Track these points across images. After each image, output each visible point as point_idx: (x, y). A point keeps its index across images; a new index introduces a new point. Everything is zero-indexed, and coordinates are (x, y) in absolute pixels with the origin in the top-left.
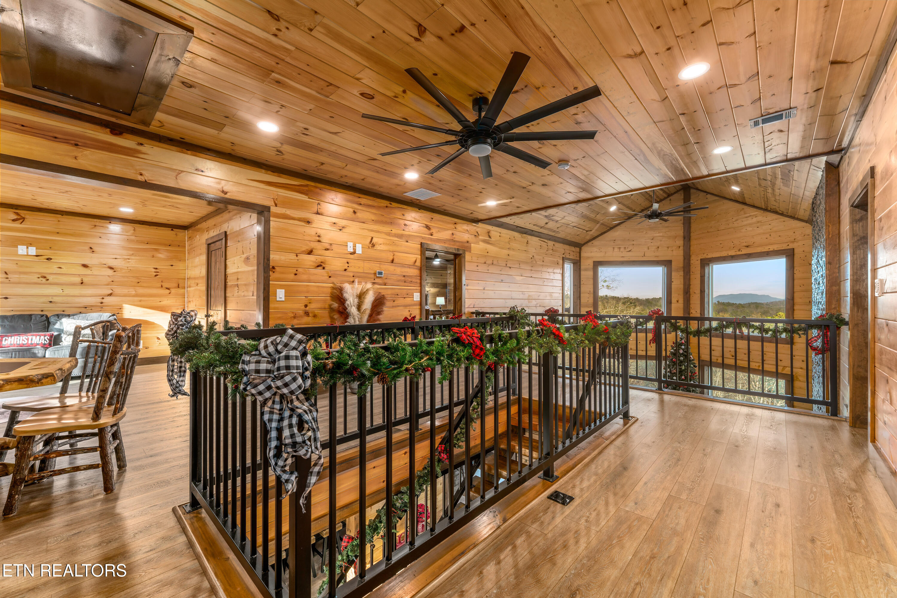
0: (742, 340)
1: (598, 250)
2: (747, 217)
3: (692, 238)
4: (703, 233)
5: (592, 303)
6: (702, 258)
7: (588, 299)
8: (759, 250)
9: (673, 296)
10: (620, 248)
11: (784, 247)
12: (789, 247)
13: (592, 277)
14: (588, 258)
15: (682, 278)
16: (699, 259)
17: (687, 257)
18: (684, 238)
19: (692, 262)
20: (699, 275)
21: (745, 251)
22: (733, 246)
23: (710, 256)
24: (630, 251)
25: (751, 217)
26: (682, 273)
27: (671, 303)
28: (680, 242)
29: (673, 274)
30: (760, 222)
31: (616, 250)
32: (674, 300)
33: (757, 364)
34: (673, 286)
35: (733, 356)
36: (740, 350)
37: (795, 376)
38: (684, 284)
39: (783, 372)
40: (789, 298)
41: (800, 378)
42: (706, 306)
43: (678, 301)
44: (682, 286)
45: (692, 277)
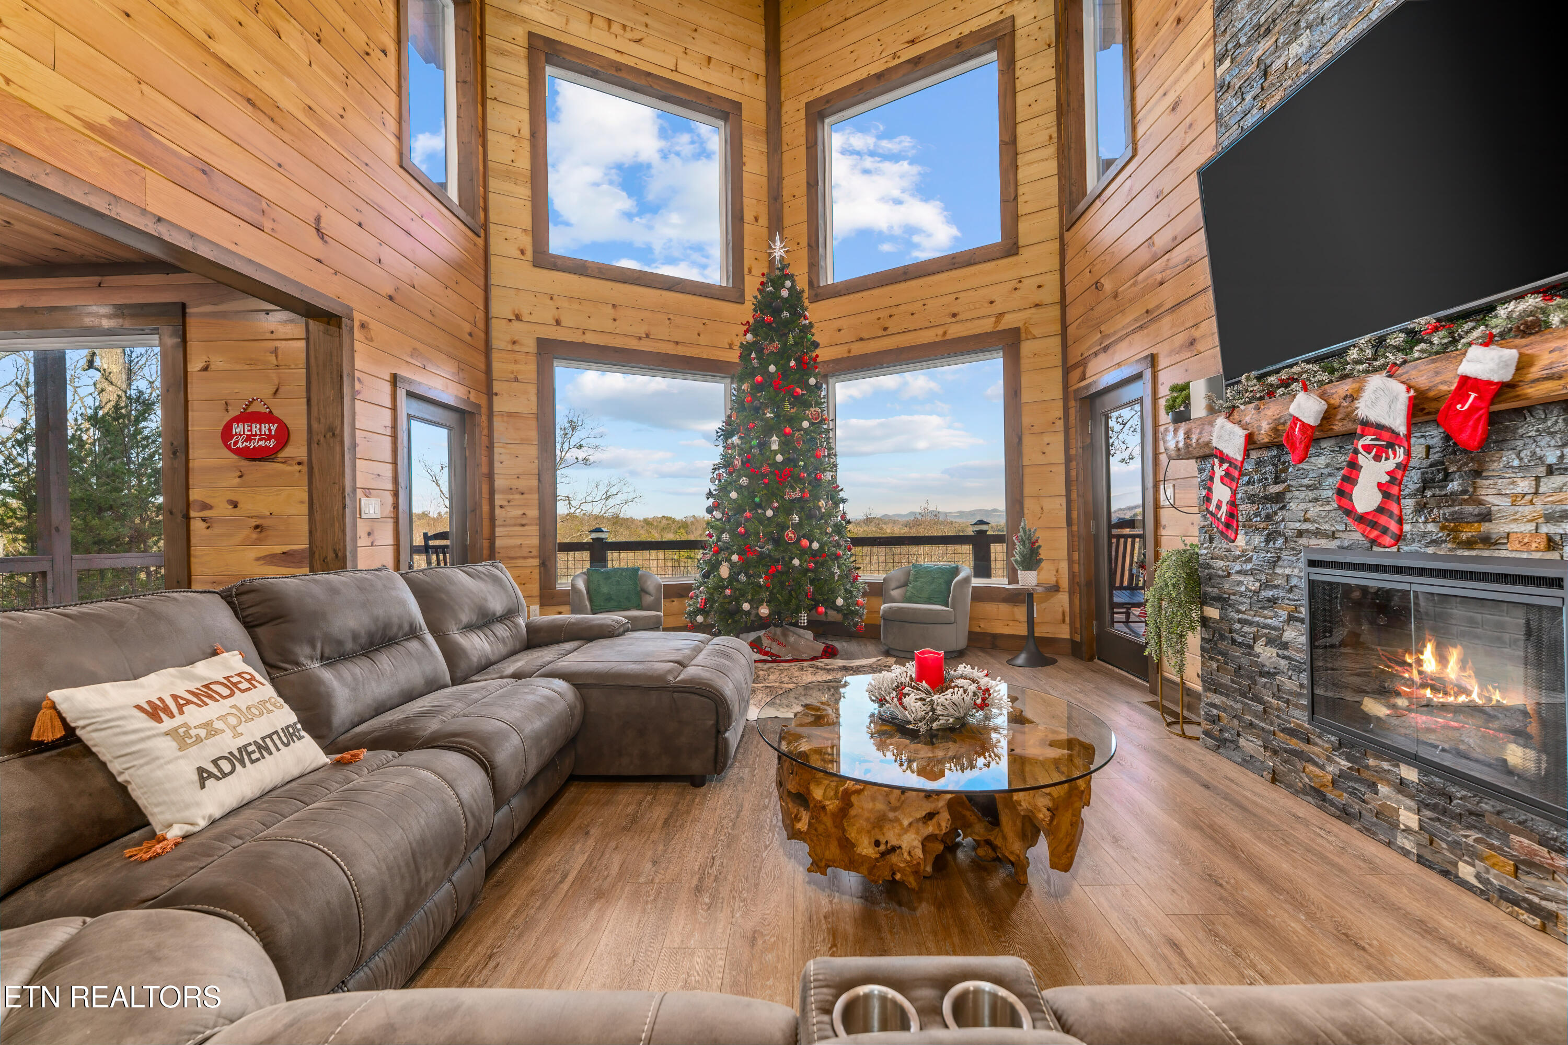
0: (906, 280)
3: (784, 54)
4: (810, 36)
6: (811, 98)
8: (939, 41)
9: (746, 202)
12: (1003, 17)
13: (526, 85)
15: (764, 155)
16: (803, 105)
17: (774, 105)
18: (768, 53)
19: (785, 117)
20: (804, 150)
21: (906, 55)
22: (881, 49)
23: (828, 89)
24: (638, 41)
26: (763, 145)
27: (741, 220)
28: (758, 63)
29: (746, 143)
31: (599, 23)
32: (748, 216)
33: (940, 331)
34: (745, 174)
35: (885, 329)
36: (901, 307)
37: (1023, 331)
38: (770, 178)
39: (997, 329)
40: (1007, 140)
41: (1036, 331)
42: (821, 222)
43: (756, 219)
44: (764, 180)
45: (787, 157)
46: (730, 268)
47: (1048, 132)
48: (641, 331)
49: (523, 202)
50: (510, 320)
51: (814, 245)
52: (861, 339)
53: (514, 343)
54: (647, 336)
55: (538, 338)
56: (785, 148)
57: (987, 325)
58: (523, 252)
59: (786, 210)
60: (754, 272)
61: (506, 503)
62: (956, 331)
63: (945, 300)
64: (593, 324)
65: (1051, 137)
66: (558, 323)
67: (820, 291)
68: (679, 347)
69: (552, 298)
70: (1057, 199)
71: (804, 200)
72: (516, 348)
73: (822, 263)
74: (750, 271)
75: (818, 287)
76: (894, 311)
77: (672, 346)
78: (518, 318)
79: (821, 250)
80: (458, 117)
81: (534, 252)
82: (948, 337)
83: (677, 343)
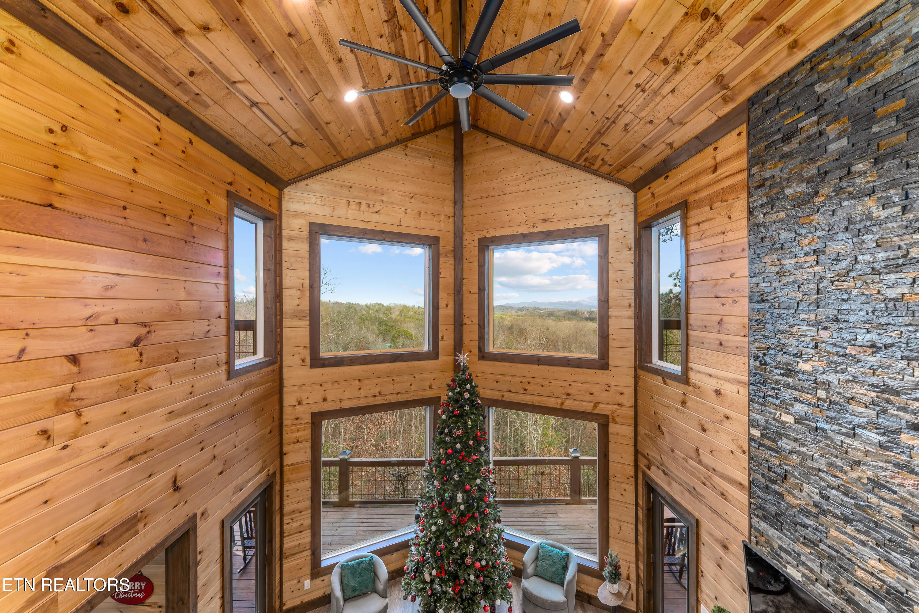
0: (538, 364)
1: (319, 202)
2: (544, 175)
3: (466, 204)
4: (482, 198)
5: (308, 310)
6: (482, 236)
7: (298, 302)
8: (561, 226)
9: (441, 296)
10: (359, 204)
11: (595, 222)
12: (601, 223)
13: (307, 256)
14: (298, 214)
15: (452, 267)
16: (476, 238)
17: (459, 234)
18: (455, 203)
19: (465, 243)
20: (477, 264)
21: (541, 228)
22: (525, 219)
23: (492, 234)
24: (377, 212)
25: (550, 176)
26: (452, 260)
27: (438, 308)
28: (449, 209)
29: (441, 260)
30: (564, 183)
31: (353, 206)
32: (442, 304)
33: (559, 401)
34: (440, 279)
35: (525, 390)
36: (535, 380)
37: (610, 417)
38: (455, 278)
39: (594, 412)
40: (603, 299)
41: (618, 420)
42: (486, 312)
43: (447, 306)
44: (452, 280)
45: (466, 266)
46: (431, 338)
47: (628, 301)
48: (376, 391)
49: (304, 329)
50: (295, 406)
51: (482, 325)
52: (510, 391)
53: (297, 419)
54: (380, 394)
55: (312, 413)
56: (465, 261)
57: (588, 407)
58: (303, 361)
59: (465, 299)
60: (445, 338)
61: (290, 521)
62: (569, 404)
63: (563, 384)
64: (347, 395)
65: (630, 306)
66: (325, 400)
67: (485, 355)
68: (399, 395)
69: (321, 385)
70: (633, 344)
71: (476, 296)
72: (299, 422)
73: (487, 337)
74: (442, 338)
75: (484, 352)
76: (531, 380)
77: (395, 396)
78: (300, 403)
79: (486, 329)
80: (265, 292)
81: (311, 359)
82: (564, 407)
83: (398, 393)
